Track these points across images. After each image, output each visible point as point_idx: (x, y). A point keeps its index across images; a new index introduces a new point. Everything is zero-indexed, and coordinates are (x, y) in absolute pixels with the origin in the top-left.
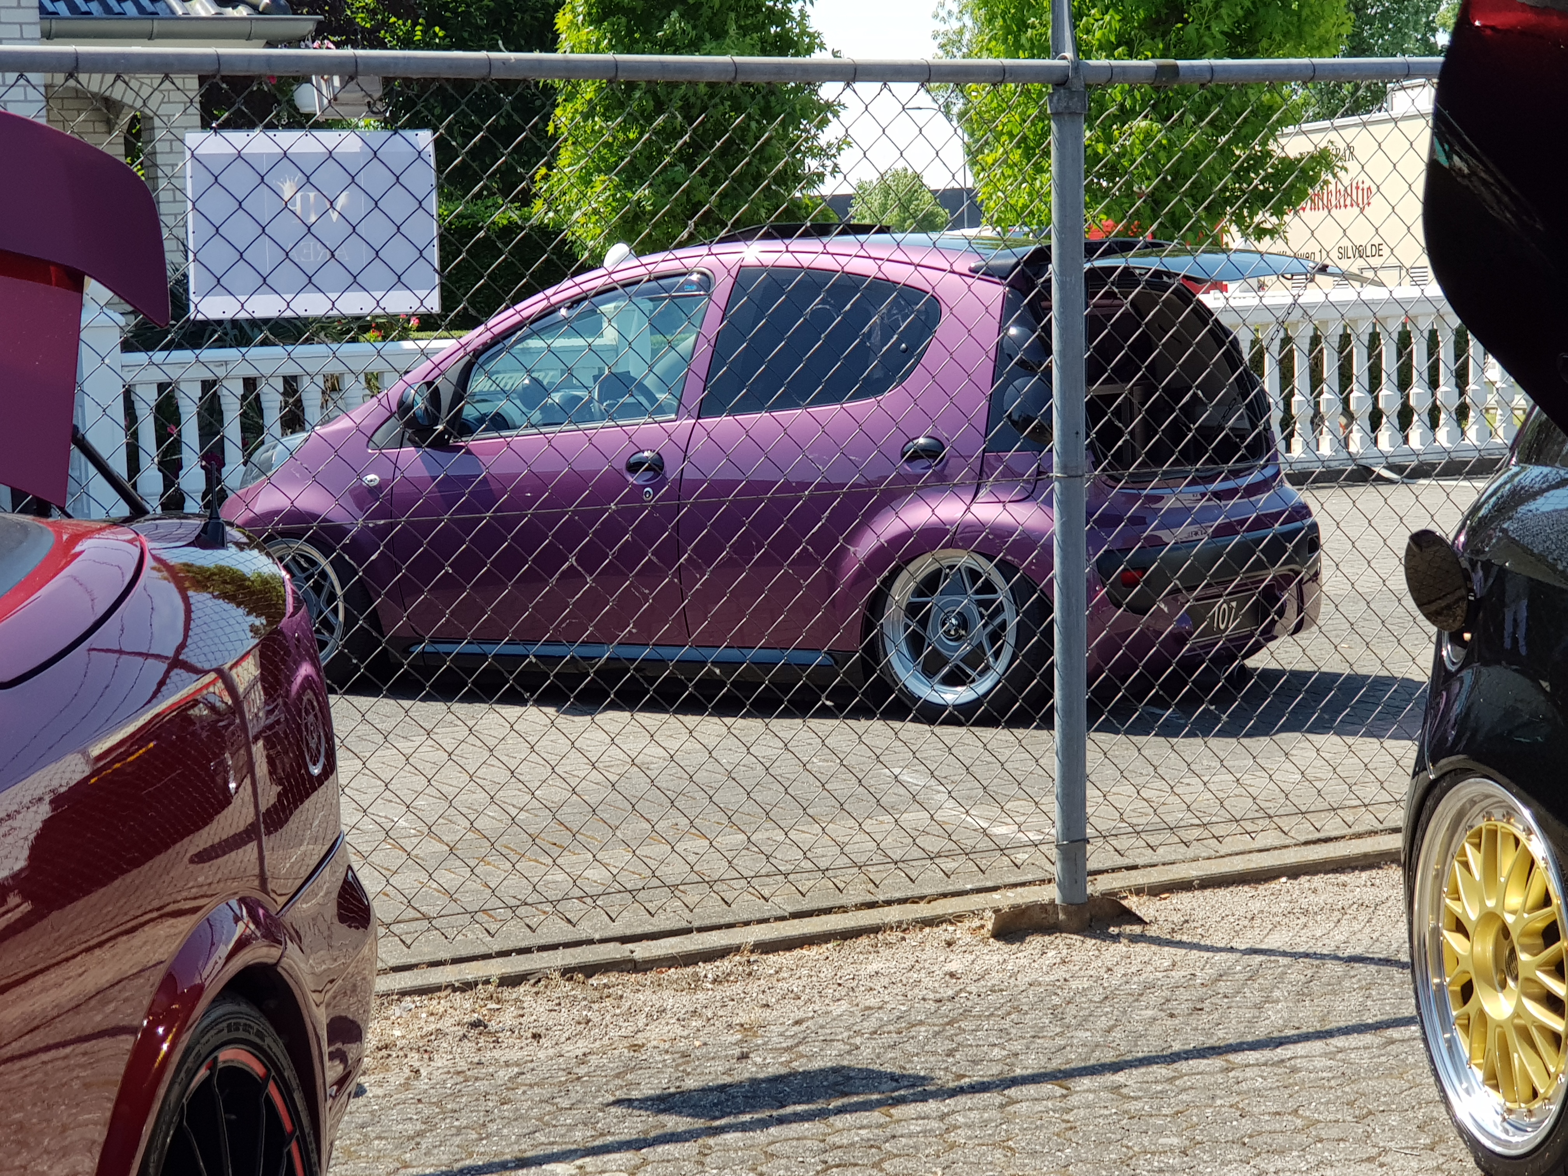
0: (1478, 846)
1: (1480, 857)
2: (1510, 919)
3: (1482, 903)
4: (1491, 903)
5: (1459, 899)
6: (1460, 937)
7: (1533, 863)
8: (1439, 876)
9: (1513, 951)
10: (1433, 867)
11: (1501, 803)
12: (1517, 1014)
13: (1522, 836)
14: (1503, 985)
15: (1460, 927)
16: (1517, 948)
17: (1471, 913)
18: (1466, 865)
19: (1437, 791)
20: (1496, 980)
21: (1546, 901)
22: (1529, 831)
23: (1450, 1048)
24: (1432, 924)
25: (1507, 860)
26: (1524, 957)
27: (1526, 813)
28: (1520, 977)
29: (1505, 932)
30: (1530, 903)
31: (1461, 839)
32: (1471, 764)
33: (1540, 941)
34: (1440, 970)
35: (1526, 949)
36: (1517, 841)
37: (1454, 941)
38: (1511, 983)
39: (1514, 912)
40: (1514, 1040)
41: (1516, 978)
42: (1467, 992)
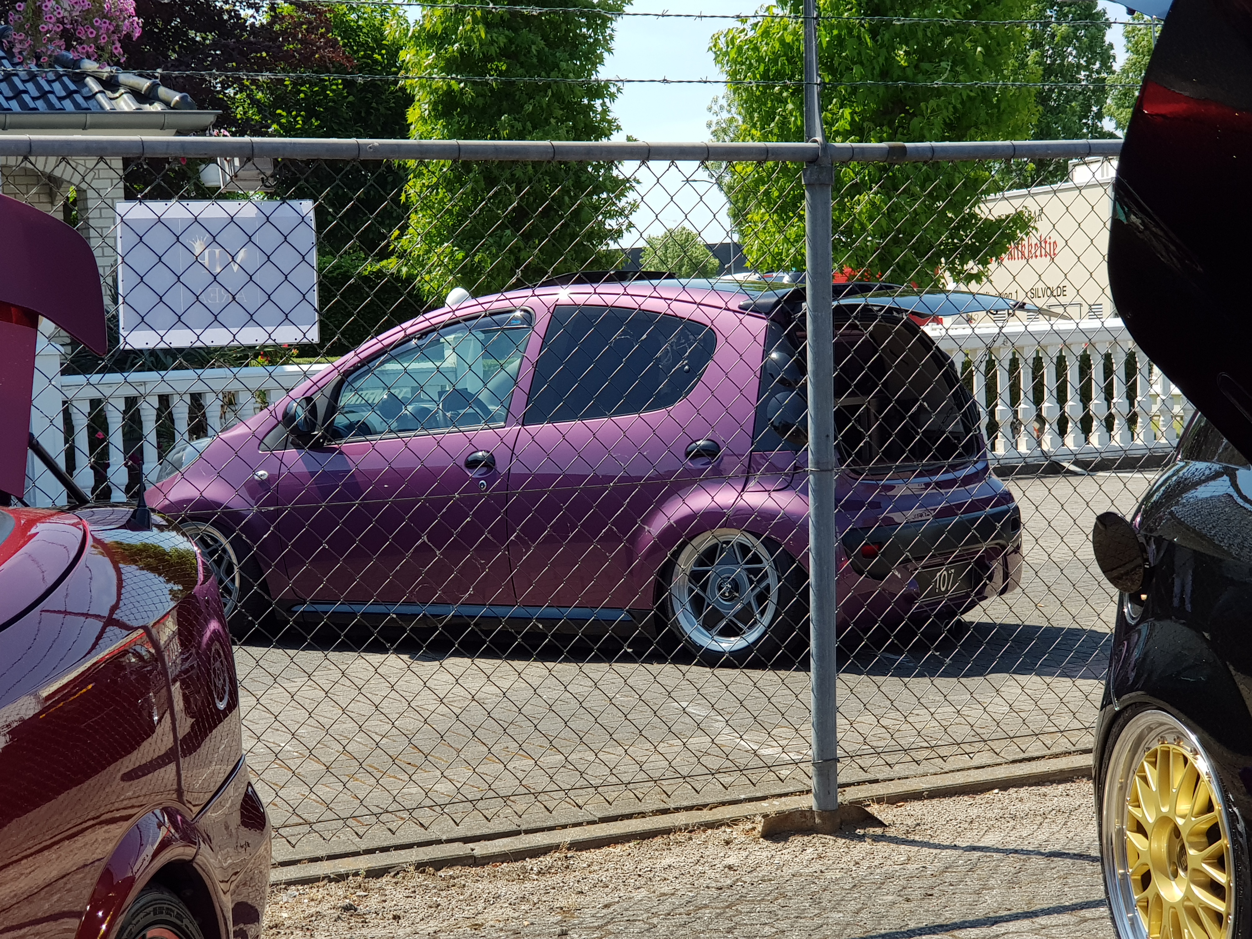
0: (1154, 764)
1: (1156, 772)
2: (1180, 822)
3: (1158, 810)
4: (1165, 809)
5: (1139, 806)
6: (1140, 836)
7: (1198, 777)
8: (1123, 788)
9: (1183, 847)
10: (1118, 781)
11: (1172, 730)
12: (1186, 898)
13: (1190, 756)
14: (1175, 875)
15: (1140, 829)
16: (1187, 845)
17: (1149, 817)
18: (1145, 779)
19: (1121, 721)
20: (1169, 870)
21: (1210, 807)
22: (1195, 752)
23: (1132, 925)
24: (1118, 826)
25: (1178, 775)
26: (1192, 852)
27: (1193, 738)
28: (1189, 868)
29: (1176, 832)
30: (1197, 809)
31: (1140, 759)
32: (1148, 699)
33: (1204, 840)
34: (1124, 863)
35: (1193, 845)
36: (1186, 760)
37: (1135, 839)
38: (1181, 873)
39: (1183, 817)
40: (1184, 918)
41: (1185, 869)
42: (1146, 880)
